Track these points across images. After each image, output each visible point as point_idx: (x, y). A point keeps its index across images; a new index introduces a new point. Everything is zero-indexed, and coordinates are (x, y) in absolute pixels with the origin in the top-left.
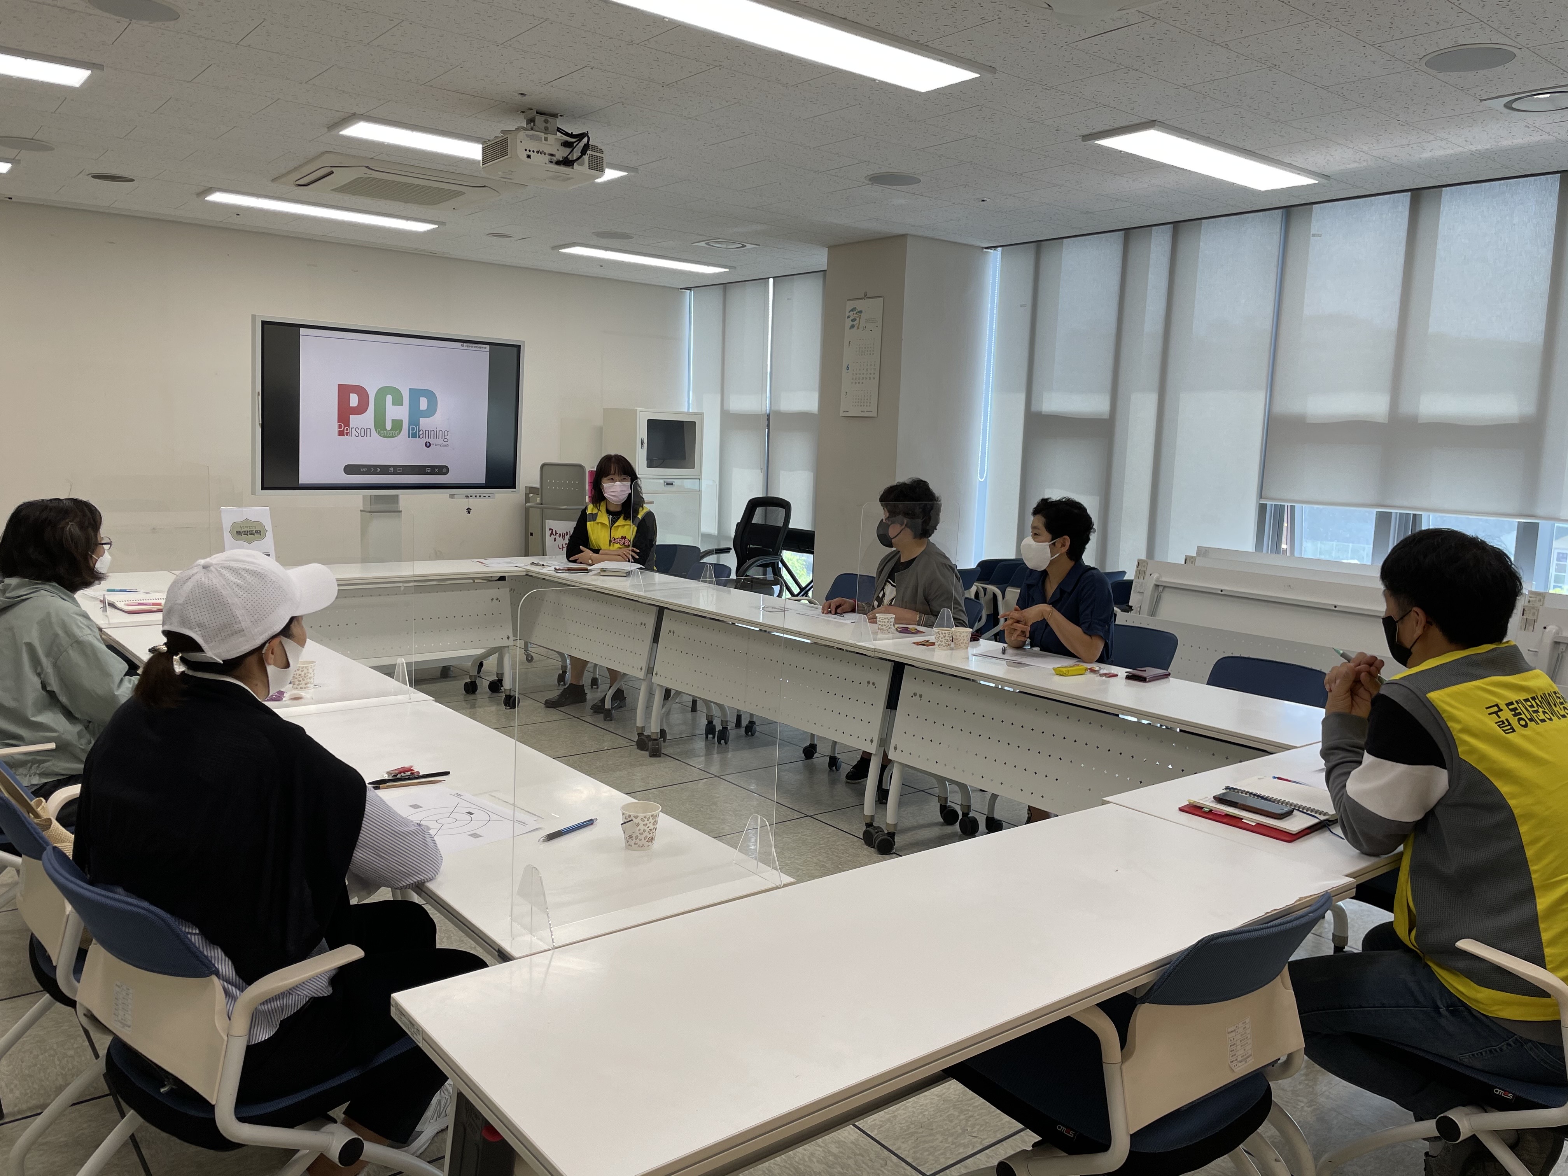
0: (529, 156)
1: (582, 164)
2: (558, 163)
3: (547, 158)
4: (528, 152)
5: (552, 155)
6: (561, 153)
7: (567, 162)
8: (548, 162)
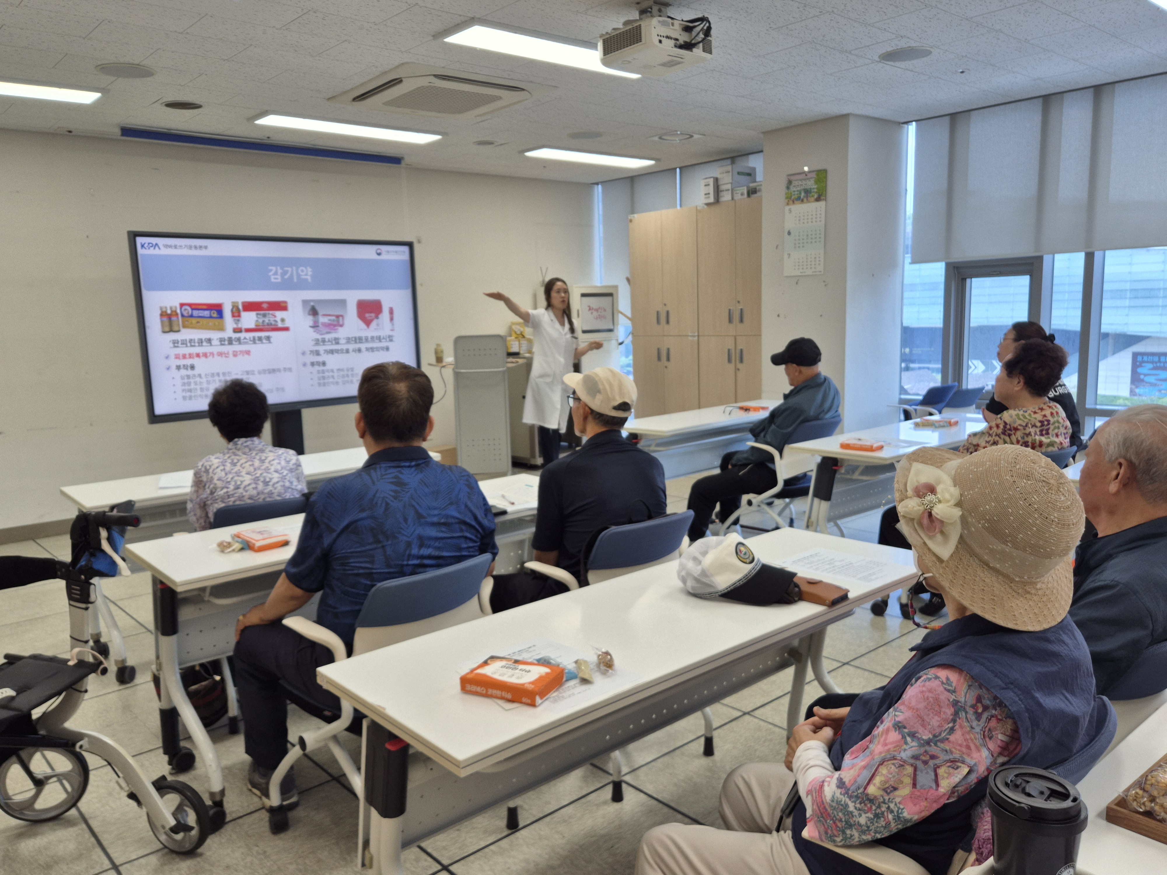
0: (660, 41)
1: (698, 48)
2: (681, 47)
3: (672, 43)
4: (660, 38)
5: (677, 40)
6: (684, 38)
7: (688, 46)
8: (673, 46)
